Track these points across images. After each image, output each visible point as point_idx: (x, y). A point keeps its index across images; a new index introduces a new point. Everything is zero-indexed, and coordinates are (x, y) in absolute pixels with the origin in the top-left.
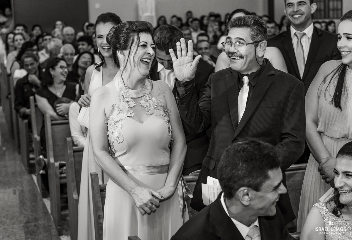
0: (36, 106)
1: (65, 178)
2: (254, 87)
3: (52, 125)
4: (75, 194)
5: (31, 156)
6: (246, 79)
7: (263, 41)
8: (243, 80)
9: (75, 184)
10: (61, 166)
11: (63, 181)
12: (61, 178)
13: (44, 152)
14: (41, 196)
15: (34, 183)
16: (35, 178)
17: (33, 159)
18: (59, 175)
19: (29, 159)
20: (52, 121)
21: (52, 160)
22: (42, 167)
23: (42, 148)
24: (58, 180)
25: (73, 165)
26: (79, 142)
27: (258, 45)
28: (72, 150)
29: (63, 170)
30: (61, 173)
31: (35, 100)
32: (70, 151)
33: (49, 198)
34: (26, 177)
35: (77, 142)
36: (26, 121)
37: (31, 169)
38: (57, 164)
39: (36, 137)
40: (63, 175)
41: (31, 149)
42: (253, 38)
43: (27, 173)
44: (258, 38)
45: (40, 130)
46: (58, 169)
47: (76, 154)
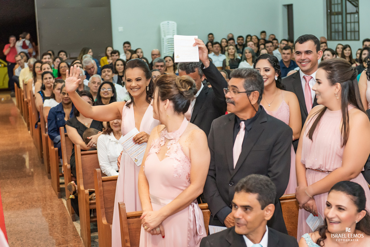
0: (66, 136)
1: (95, 203)
2: (249, 131)
3: (82, 155)
4: (104, 219)
5: (61, 181)
6: (243, 124)
7: (255, 91)
8: (241, 125)
9: (104, 211)
10: (91, 193)
11: (93, 207)
12: (91, 204)
13: (74, 179)
14: (71, 220)
15: (65, 207)
16: (64, 201)
17: (63, 183)
18: (89, 202)
19: (59, 184)
20: (82, 150)
21: (82, 188)
22: (72, 192)
23: (72, 175)
24: (88, 206)
25: (102, 194)
26: (106, 171)
27: (250, 94)
28: (101, 180)
29: (92, 196)
30: (91, 200)
31: (65, 130)
32: (100, 181)
33: (79, 222)
34: (57, 201)
35: (105, 171)
36: (57, 149)
37: (61, 193)
38: (87, 191)
39: (66, 164)
40: (92, 201)
41: (61, 174)
42: (246, 87)
43: (57, 198)
44: (251, 88)
45: (70, 158)
46: (88, 196)
47: (105, 183)
